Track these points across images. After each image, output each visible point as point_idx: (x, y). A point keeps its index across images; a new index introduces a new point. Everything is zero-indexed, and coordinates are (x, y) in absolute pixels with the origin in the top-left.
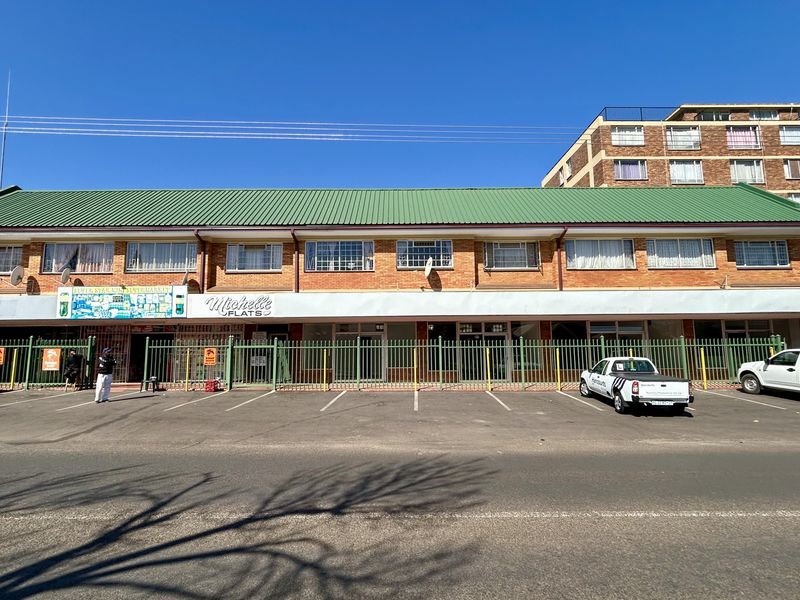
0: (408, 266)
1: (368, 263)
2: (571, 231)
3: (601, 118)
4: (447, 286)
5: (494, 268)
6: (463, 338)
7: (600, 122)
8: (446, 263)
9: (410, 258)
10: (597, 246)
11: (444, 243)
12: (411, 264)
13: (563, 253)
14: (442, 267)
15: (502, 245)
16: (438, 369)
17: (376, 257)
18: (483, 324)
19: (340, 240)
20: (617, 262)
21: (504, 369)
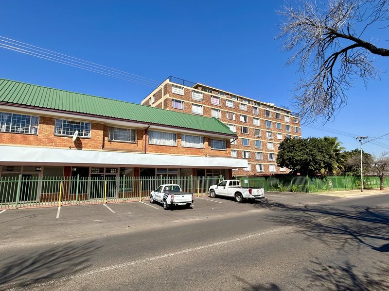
0: (62, 134)
1: (33, 130)
2: (152, 126)
3: (168, 80)
4: (85, 147)
5: (113, 140)
6: (92, 176)
7: (167, 81)
8: (86, 135)
9: (64, 129)
10: (162, 135)
11: (86, 124)
12: (64, 133)
13: (148, 136)
14: (83, 136)
15: (119, 129)
16: (75, 193)
17: (39, 127)
18: (105, 169)
19: (12, 113)
20: (170, 142)
21: (114, 192)
